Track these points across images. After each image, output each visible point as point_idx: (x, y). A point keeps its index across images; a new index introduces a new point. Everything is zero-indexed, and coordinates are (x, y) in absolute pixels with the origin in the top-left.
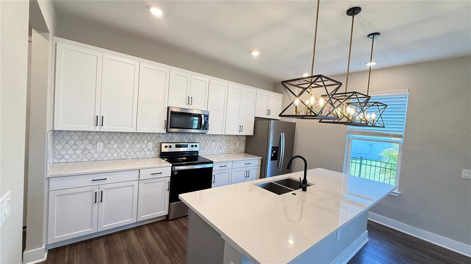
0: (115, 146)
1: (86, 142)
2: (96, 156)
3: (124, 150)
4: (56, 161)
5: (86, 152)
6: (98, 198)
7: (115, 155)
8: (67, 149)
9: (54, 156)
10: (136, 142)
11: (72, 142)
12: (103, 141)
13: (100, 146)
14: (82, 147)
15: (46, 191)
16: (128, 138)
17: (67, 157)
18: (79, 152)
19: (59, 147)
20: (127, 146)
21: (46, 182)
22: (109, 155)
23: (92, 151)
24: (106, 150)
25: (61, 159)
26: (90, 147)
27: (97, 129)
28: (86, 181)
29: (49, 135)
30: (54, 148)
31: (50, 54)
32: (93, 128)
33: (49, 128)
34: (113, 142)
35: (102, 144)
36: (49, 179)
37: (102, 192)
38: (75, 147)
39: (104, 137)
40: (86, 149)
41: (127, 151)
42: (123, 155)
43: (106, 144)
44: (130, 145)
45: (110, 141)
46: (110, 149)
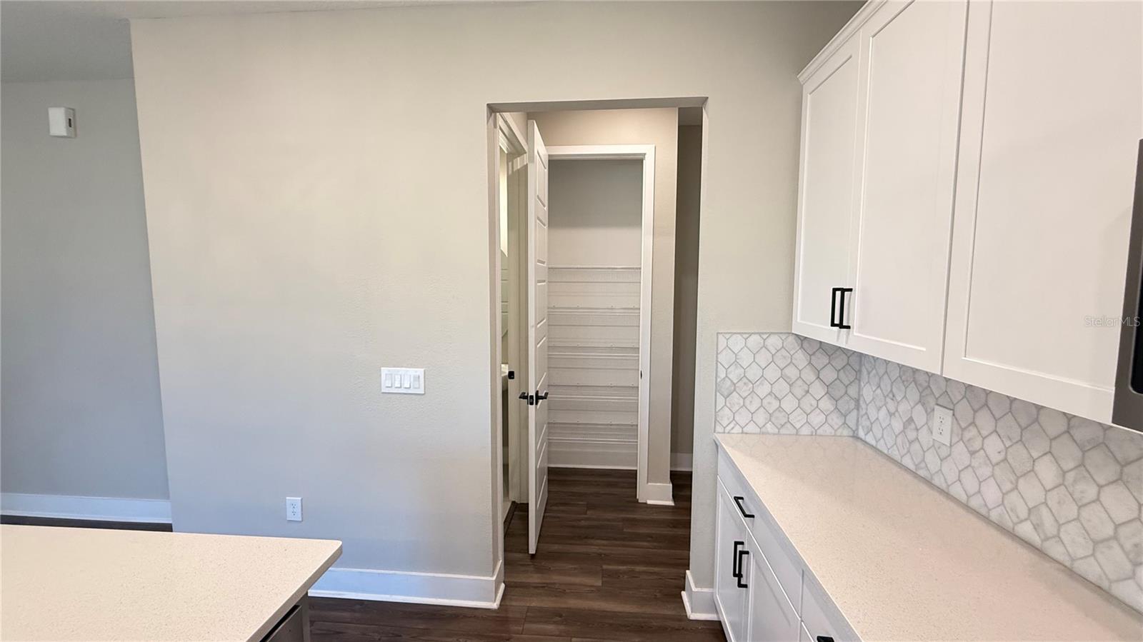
5: (910, 434)
11: (886, 385)
12: (953, 406)
14: (904, 409)
18: (897, 425)
23: (924, 437)
38: (891, 406)
40: (911, 420)
41: (1045, 503)
42: (1023, 513)
43: (963, 425)
44: (1064, 473)
45: (975, 411)
46: (973, 453)
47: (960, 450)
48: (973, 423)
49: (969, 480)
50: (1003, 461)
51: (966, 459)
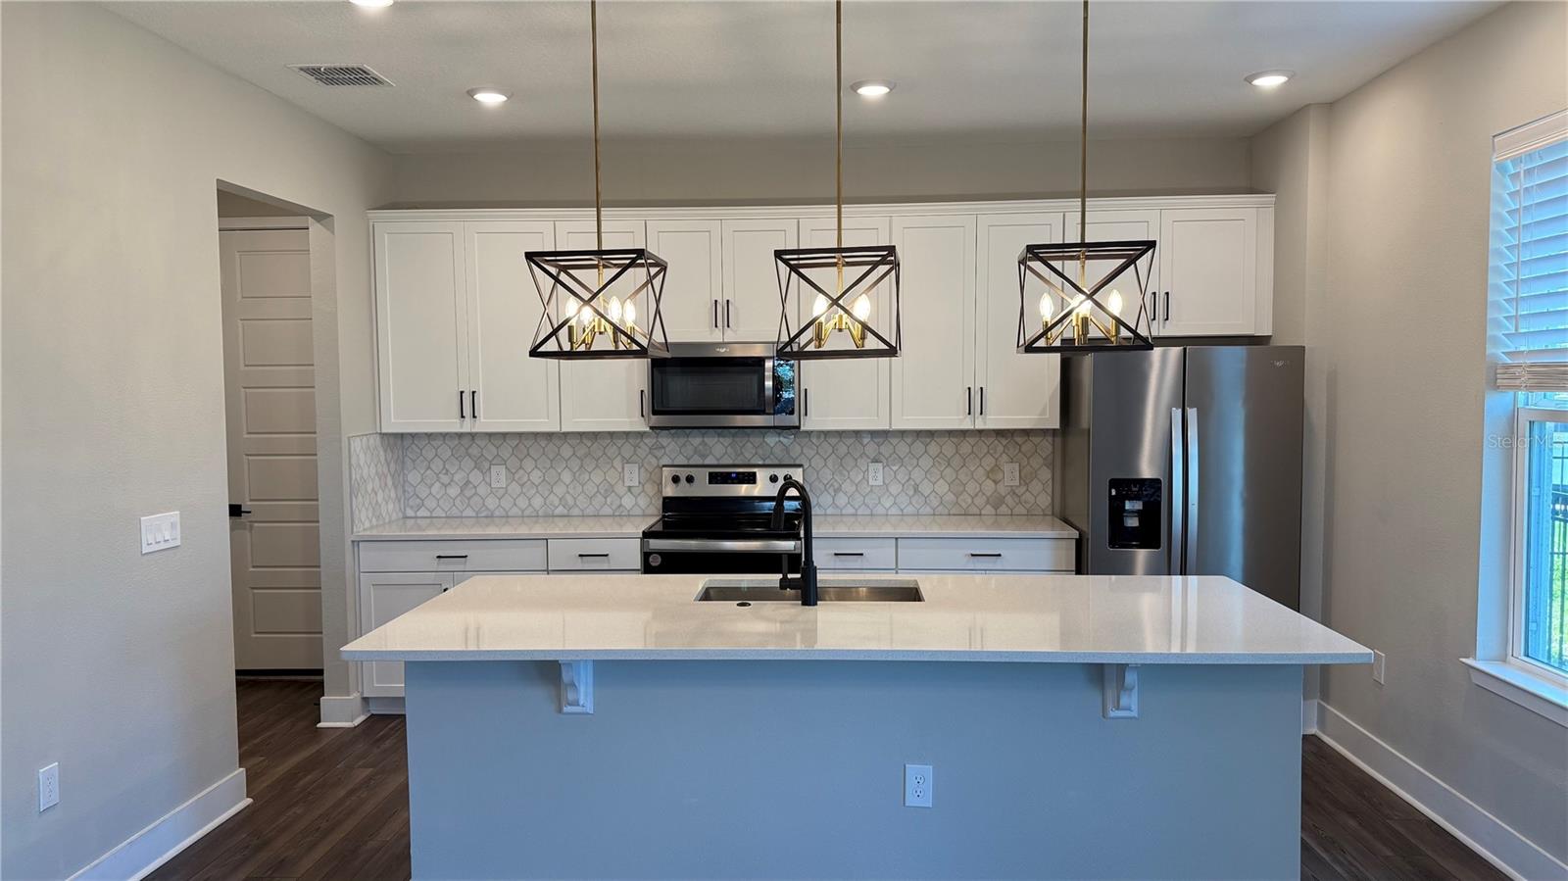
0: (536, 476)
1: (467, 464)
3: (559, 490)
5: (468, 493)
7: (538, 502)
9: (405, 501)
10: (590, 465)
11: (437, 465)
12: (505, 462)
13: (499, 477)
14: (460, 477)
16: (566, 450)
18: (453, 491)
19: (413, 477)
23: (482, 490)
26: (476, 477)
27: (465, 427)
34: (529, 464)
35: (502, 470)
36: (359, 545)
38: (445, 479)
39: (506, 449)
40: (468, 482)
41: (568, 492)
42: (557, 502)
43: (514, 471)
44: (575, 473)
45: (521, 461)
46: (522, 486)
47: (515, 488)
48: (521, 468)
49: (522, 503)
50: (543, 481)
51: (518, 489)
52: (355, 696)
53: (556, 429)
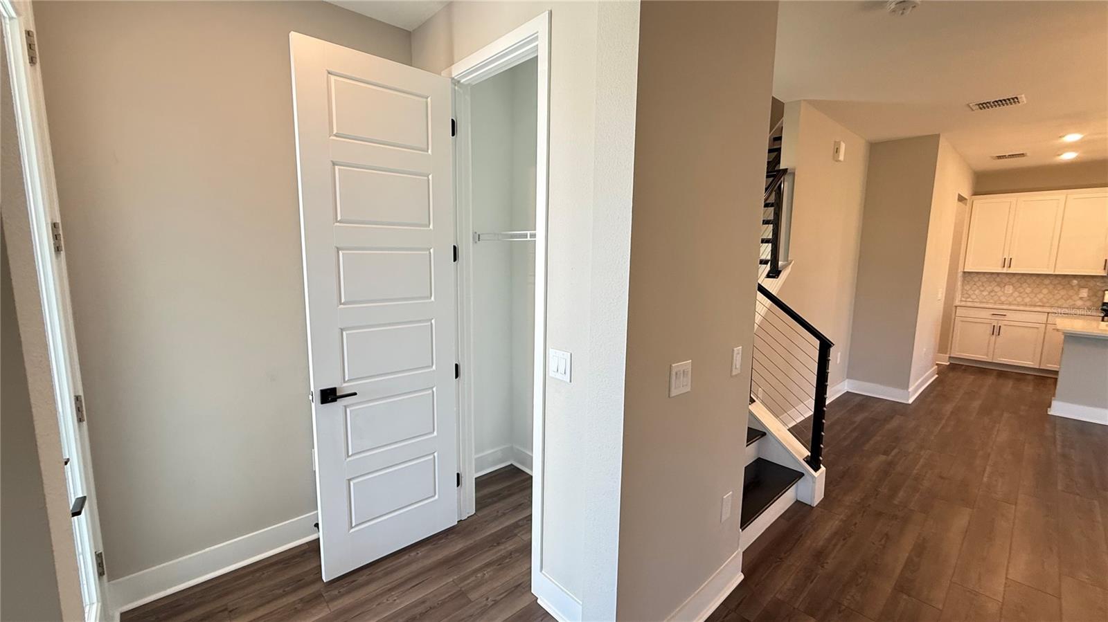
0: (1028, 290)
1: (994, 284)
2: (1003, 299)
3: (1041, 296)
4: (964, 299)
5: (993, 294)
6: (996, 331)
7: (1027, 300)
8: (973, 289)
9: (962, 295)
10: (1060, 287)
11: (979, 284)
12: (1012, 284)
13: (1009, 289)
14: (989, 289)
15: (953, 316)
16: (1047, 281)
17: (974, 297)
18: (985, 293)
19: (967, 287)
20: (1045, 291)
21: (954, 309)
22: (1019, 299)
23: (1000, 294)
24: (1016, 294)
25: (967, 298)
26: (997, 289)
27: (1005, 271)
28: (986, 314)
29: (960, 274)
30: (963, 289)
31: (967, 216)
32: (1000, 270)
33: (960, 270)
34: (1025, 285)
35: (1011, 287)
36: (956, 307)
37: (1000, 327)
38: (982, 289)
39: (1014, 280)
40: (993, 290)
41: (1045, 297)
42: (1037, 300)
43: (1017, 287)
44: (1050, 290)
46: (1020, 293)
48: (1021, 286)
50: (1032, 292)
52: (948, 355)
53: (1051, 272)
